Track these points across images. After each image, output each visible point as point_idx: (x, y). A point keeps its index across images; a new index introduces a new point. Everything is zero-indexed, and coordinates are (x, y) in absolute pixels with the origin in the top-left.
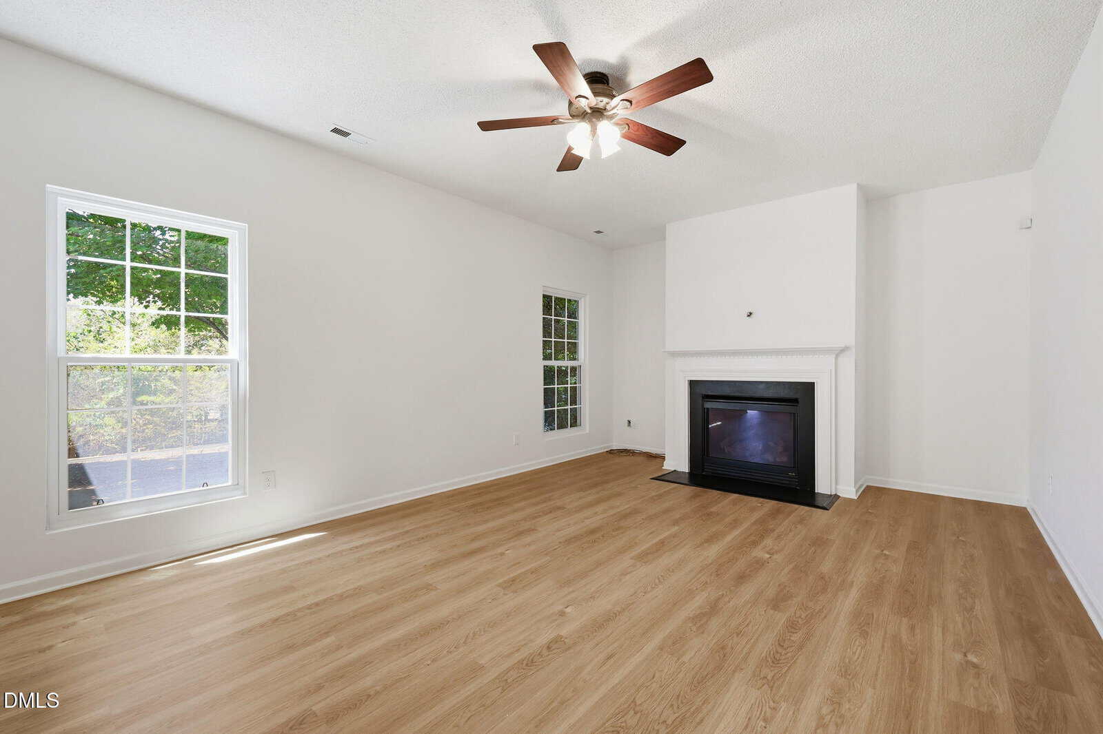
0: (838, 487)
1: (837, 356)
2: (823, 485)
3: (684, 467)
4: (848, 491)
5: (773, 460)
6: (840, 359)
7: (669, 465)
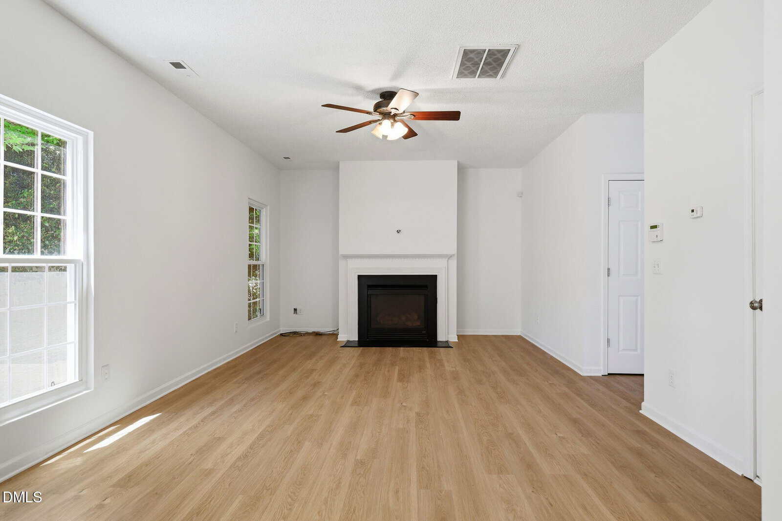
0: (449, 336)
1: (449, 259)
2: (441, 337)
3: (355, 337)
4: (453, 338)
5: (411, 325)
6: (450, 261)
7: (342, 338)
